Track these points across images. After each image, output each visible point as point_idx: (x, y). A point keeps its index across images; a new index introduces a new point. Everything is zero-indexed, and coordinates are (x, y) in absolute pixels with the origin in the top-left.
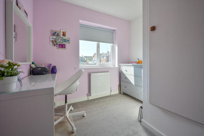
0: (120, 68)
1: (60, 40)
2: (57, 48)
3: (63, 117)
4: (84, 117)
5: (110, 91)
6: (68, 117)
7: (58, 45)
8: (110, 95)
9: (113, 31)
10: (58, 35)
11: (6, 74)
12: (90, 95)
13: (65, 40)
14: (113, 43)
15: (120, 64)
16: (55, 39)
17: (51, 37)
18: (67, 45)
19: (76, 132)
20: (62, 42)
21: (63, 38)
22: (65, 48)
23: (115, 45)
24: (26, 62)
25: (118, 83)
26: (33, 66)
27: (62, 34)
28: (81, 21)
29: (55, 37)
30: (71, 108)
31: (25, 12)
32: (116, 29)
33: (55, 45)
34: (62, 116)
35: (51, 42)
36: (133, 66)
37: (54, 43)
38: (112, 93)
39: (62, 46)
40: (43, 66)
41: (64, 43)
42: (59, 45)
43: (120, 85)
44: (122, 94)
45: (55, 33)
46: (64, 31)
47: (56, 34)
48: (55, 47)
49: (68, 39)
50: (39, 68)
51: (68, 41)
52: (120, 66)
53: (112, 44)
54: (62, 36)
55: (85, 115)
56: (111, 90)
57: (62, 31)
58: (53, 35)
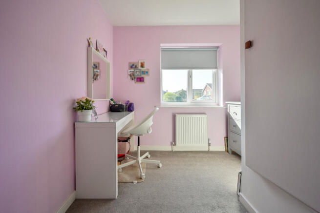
0: (227, 108)
1: (138, 73)
2: (135, 83)
3: (135, 161)
4: (159, 169)
5: (207, 145)
6: (140, 162)
7: (136, 79)
8: (209, 151)
9: (215, 49)
10: (136, 67)
11: (84, 108)
12: (175, 144)
13: (144, 73)
14: (216, 68)
15: (226, 102)
16: (133, 72)
17: (129, 71)
18: (146, 78)
19: (145, 179)
20: (141, 75)
21: (140, 70)
22: (143, 81)
23: (219, 71)
24: (106, 98)
25: (223, 134)
26: (112, 103)
27: (140, 65)
28: (163, 45)
29: (132, 70)
30: (147, 154)
31: (105, 50)
32: (221, 44)
33: (133, 79)
34: (134, 159)
35: (129, 76)
36: (240, 106)
37: (132, 76)
38: (212, 149)
39: (141, 80)
40: (120, 103)
41: (143, 76)
42: (138, 78)
43: (227, 138)
44: (230, 152)
45: (133, 65)
46: (142, 61)
47: (134, 67)
48: (133, 81)
49: (147, 71)
50: (117, 104)
51: (147, 72)
52: (227, 106)
53: (214, 70)
54: (140, 68)
55: (161, 165)
56: (209, 143)
57: (140, 62)
58: (131, 67)
